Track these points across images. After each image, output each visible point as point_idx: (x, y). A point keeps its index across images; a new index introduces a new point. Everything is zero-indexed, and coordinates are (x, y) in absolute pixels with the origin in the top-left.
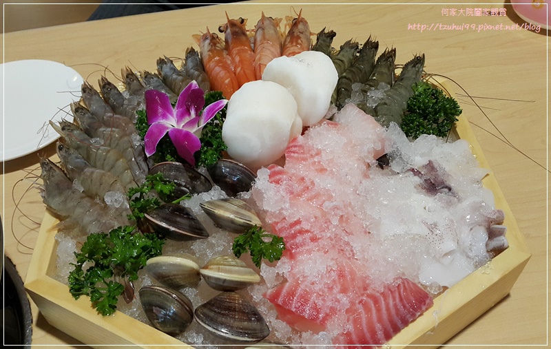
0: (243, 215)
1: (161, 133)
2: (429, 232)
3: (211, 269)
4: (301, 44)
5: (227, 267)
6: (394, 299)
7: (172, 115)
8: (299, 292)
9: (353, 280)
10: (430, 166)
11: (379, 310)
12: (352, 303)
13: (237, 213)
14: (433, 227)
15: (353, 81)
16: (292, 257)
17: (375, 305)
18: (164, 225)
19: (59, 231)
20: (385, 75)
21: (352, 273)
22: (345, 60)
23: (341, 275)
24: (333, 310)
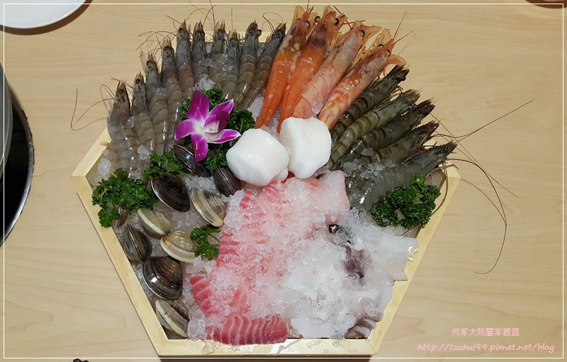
0: (210, 215)
1: (187, 132)
2: (316, 300)
3: (165, 244)
4: (356, 85)
5: (176, 248)
6: (259, 327)
7: (204, 116)
8: (207, 288)
9: (242, 301)
10: (361, 253)
11: (244, 327)
12: (231, 315)
13: (206, 213)
14: (321, 297)
15: (368, 145)
16: (218, 265)
17: (243, 324)
18: (156, 193)
19: (107, 148)
20: (403, 151)
21: (245, 297)
22: (382, 118)
23: (237, 294)
24: (217, 312)
